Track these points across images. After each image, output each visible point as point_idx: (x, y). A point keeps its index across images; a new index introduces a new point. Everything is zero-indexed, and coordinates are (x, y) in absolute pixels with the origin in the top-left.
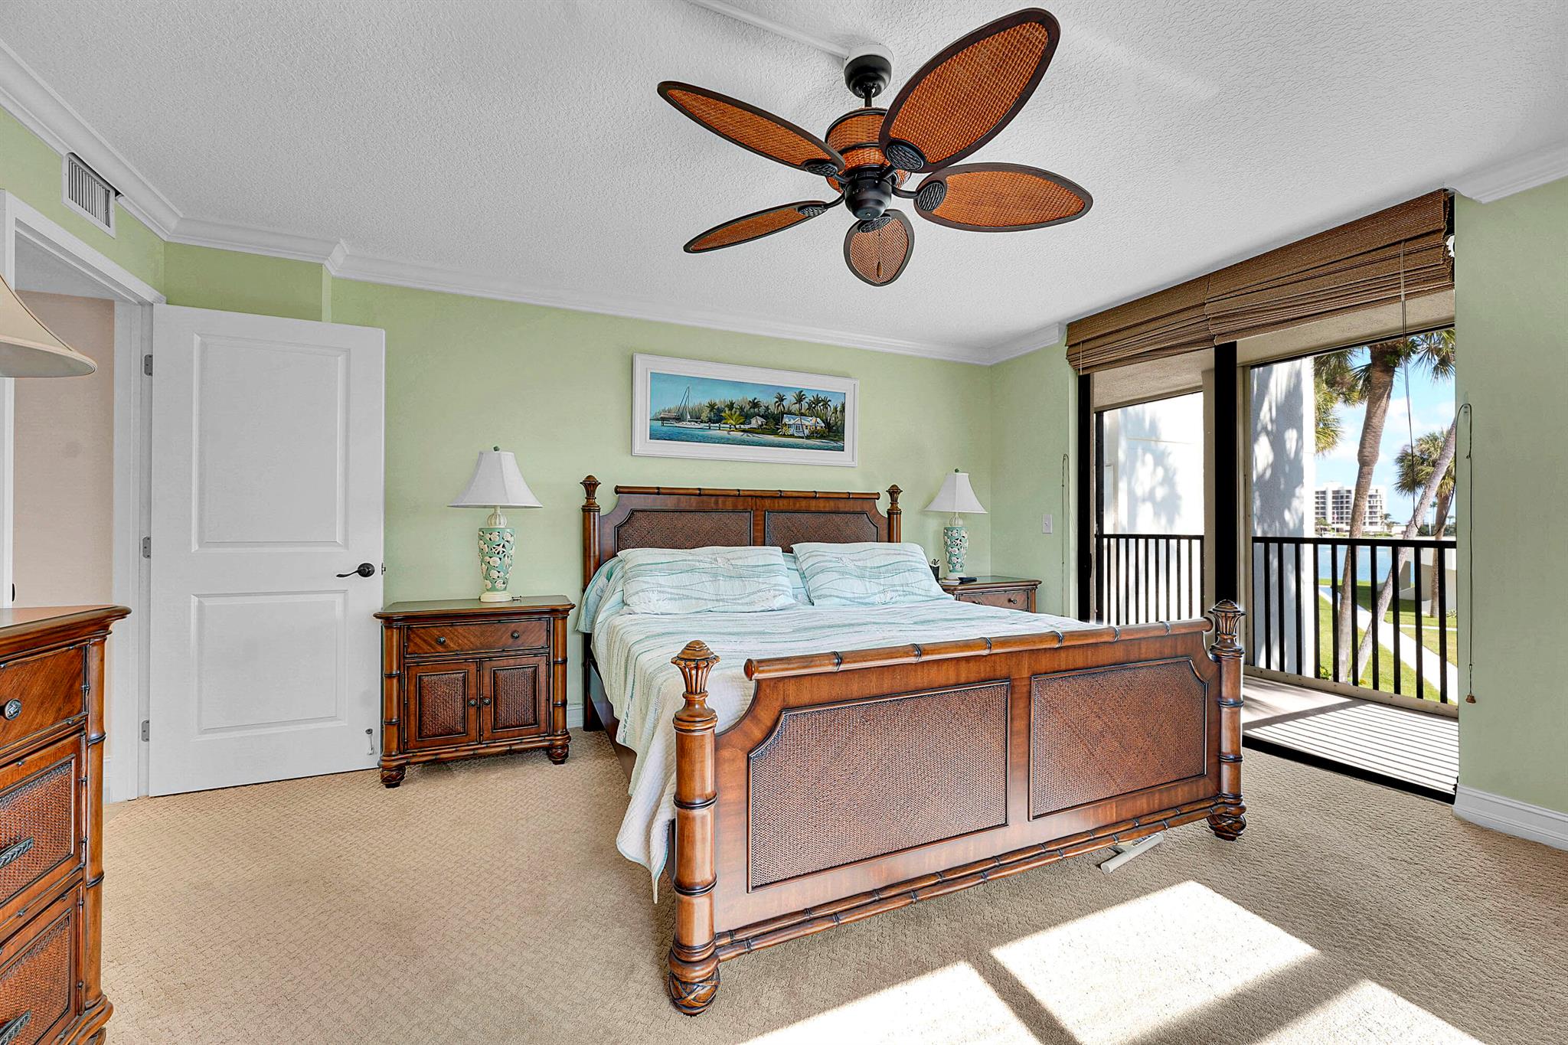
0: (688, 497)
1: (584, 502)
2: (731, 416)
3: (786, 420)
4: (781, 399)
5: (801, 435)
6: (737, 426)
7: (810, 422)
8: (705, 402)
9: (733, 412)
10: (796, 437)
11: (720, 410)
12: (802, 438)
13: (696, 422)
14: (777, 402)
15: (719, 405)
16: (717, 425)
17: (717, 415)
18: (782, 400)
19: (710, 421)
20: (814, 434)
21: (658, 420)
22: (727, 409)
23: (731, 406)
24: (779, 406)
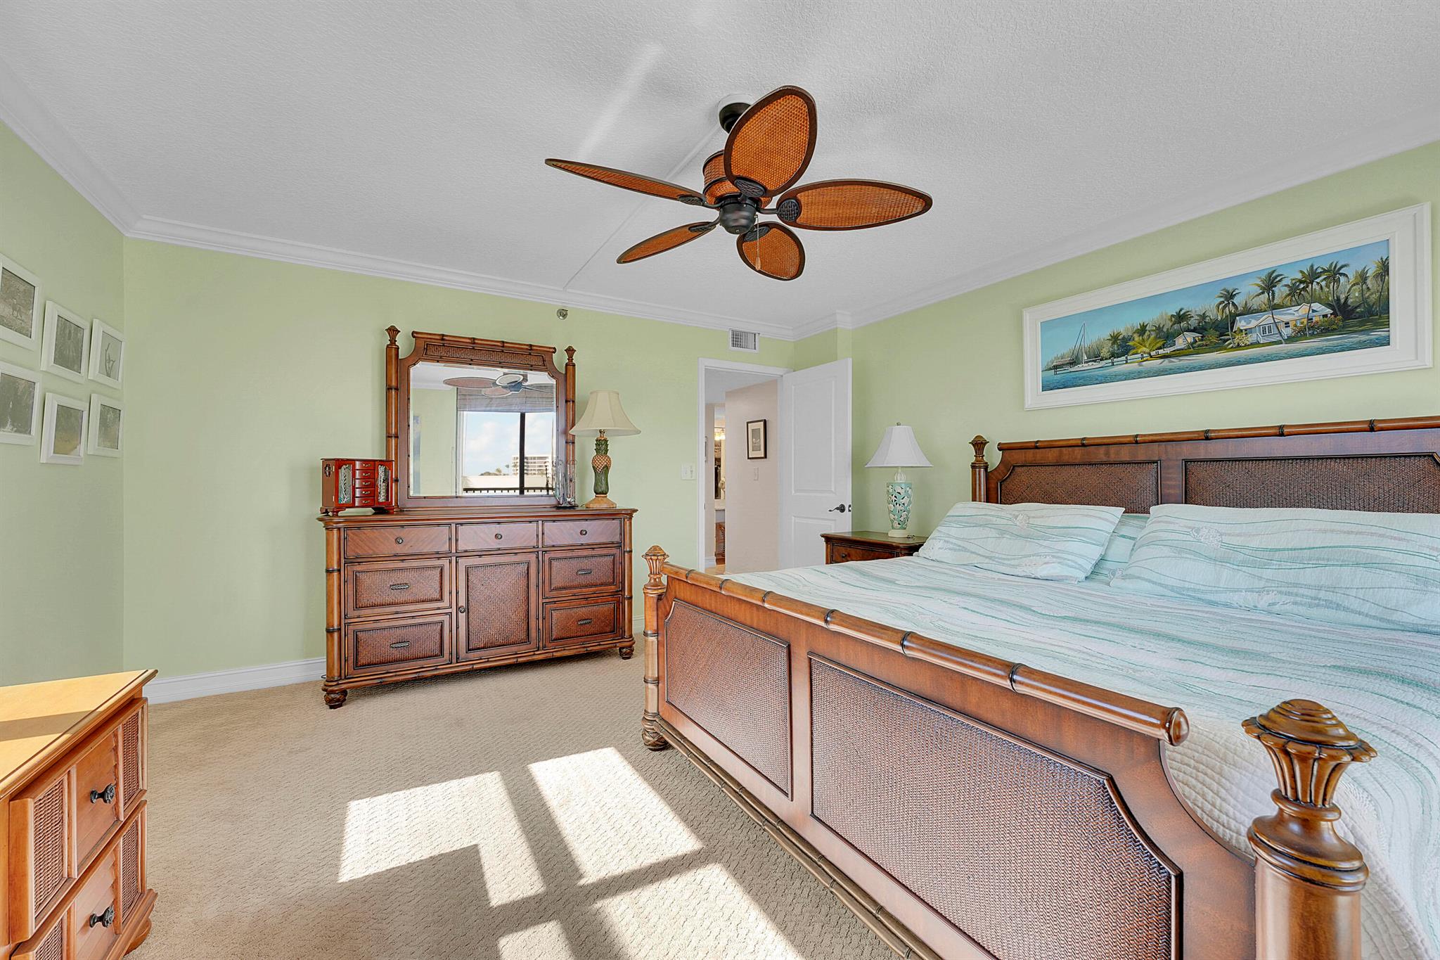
0: (1070, 449)
1: (973, 459)
2: (1142, 343)
3: (1241, 323)
4: (1230, 296)
5: (1276, 338)
6: (1153, 353)
7: (1297, 314)
8: (1106, 334)
9: (1145, 336)
10: (1264, 345)
11: (1125, 340)
12: (1279, 343)
13: (1095, 361)
14: (1220, 303)
15: (1124, 334)
16: (1124, 358)
17: (1122, 347)
18: (1232, 296)
19: (1113, 355)
20: (1309, 330)
21: (1051, 369)
22: (1136, 336)
23: (1142, 330)
24: (1224, 307)
